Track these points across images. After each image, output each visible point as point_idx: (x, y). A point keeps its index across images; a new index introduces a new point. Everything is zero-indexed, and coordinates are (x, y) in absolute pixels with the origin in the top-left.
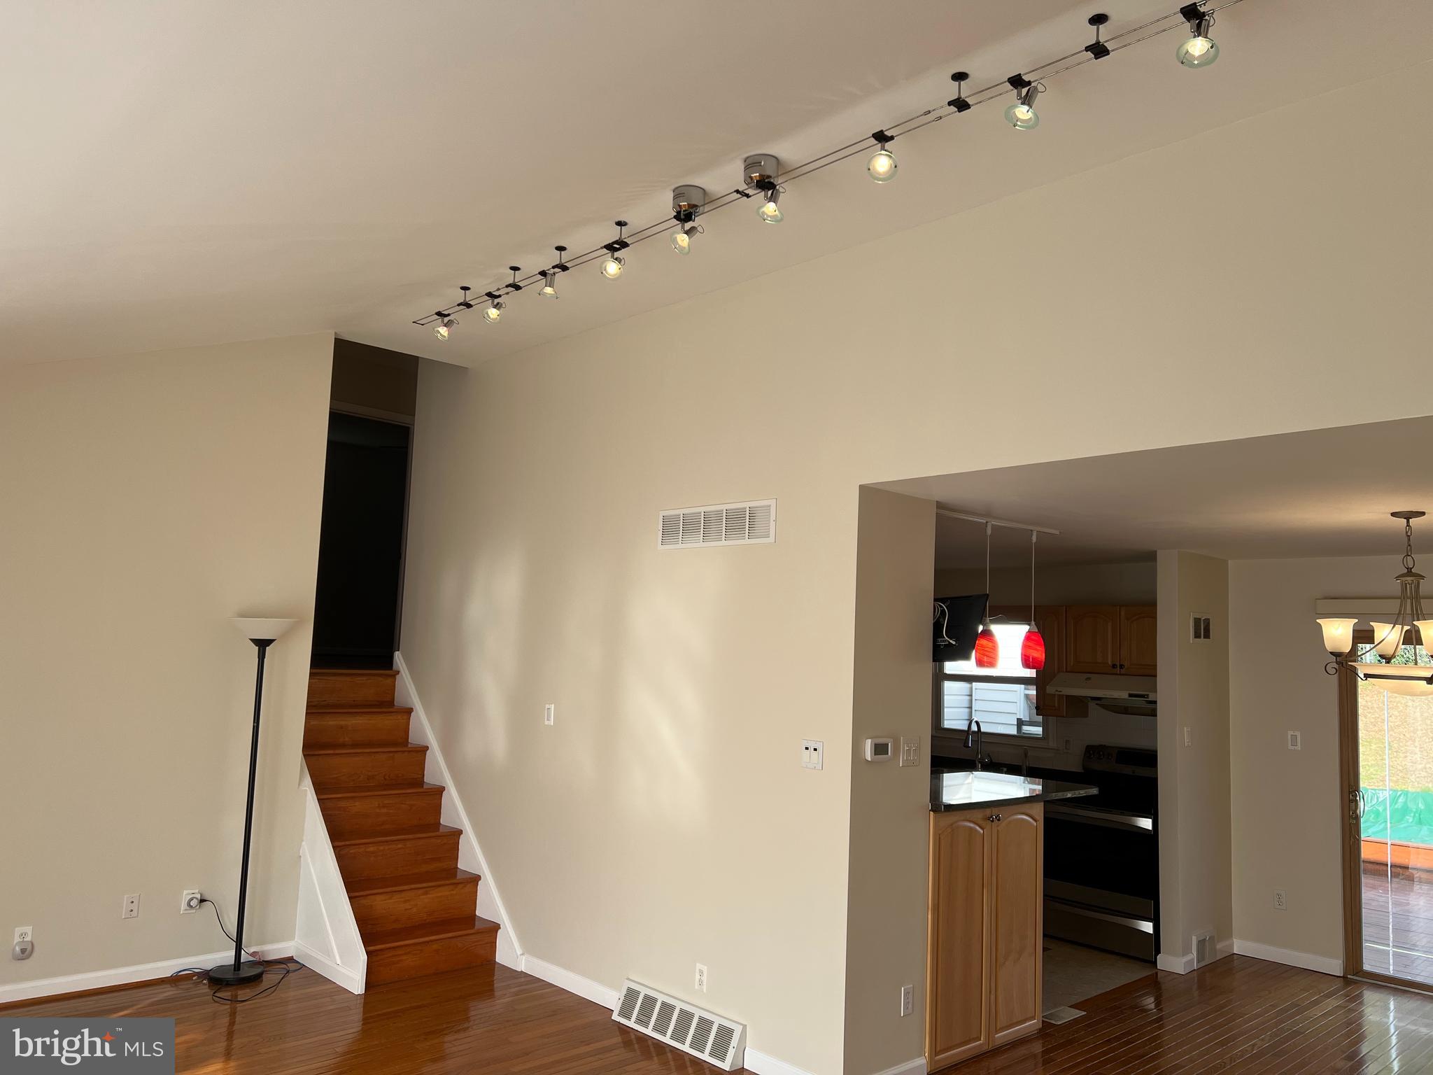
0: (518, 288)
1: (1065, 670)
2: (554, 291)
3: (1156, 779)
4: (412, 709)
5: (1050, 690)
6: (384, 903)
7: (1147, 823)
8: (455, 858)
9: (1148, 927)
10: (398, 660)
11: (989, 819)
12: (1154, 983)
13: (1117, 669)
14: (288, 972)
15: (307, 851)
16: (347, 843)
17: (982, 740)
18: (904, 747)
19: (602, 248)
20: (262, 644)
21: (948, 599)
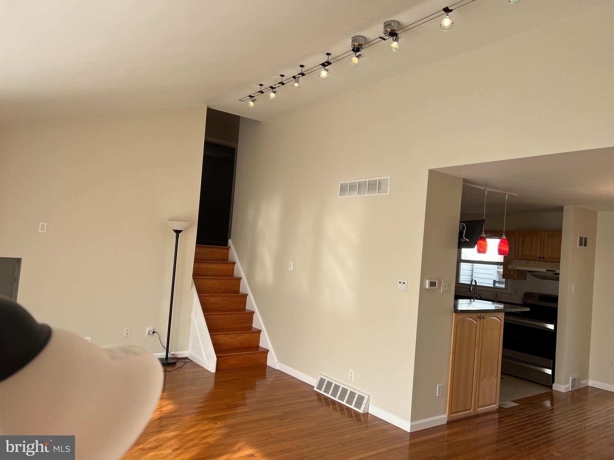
0: (283, 84)
1: (517, 259)
2: (299, 84)
3: (557, 308)
4: (235, 262)
5: (510, 267)
6: (224, 339)
7: (551, 327)
8: (251, 323)
9: (549, 372)
10: (230, 243)
11: (480, 318)
12: (551, 395)
13: (541, 259)
14: (186, 362)
15: (194, 317)
16: (209, 313)
17: (477, 289)
18: (443, 284)
19: (320, 65)
20: (178, 232)
21: (466, 222)
